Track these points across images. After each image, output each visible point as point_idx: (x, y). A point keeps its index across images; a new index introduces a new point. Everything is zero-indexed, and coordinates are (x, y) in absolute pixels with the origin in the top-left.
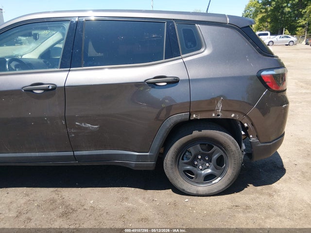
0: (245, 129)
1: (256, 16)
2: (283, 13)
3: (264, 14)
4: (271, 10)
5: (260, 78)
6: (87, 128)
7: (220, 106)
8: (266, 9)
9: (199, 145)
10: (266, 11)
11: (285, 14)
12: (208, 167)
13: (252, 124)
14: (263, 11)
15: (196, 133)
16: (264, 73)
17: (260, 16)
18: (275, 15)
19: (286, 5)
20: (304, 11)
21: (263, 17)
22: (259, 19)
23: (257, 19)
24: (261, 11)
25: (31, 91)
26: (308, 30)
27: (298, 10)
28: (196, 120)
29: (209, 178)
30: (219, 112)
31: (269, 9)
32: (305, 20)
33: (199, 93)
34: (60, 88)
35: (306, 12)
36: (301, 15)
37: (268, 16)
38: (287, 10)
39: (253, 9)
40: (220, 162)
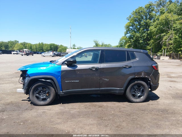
0: (150, 81)
1: (126, 44)
2: (139, 43)
3: (130, 43)
4: (133, 41)
5: (152, 66)
6: (106, 80)
7: (143, 74)
8: (131, 41)
9: (137, 86)
10: (131, 42)
11: (140, 44)
12: (139, 93)
13: (151, 79)
14: (130, 42)
15: (136, 82)
16: (153, 65)
17: (128, 44)
18: (136, 44)
19: (140, 39)
20: (149, 42)
21: (129, 45)
22: (128, 46)
23: (126, 45)
24: (128, 42)
25: (91, 69)
26: (152, 51)
27: (146, 42)
28: (136, 78)
29: (140, 97)
30: (143, 75)
31: (132, 41)
32: (150, 47)
33: (137, 70)
34: (100, 68)
35: (150, 43)
36: (148, 44)
37: (132, 44)
38: (141, 41)
39: (124, 41)
40: (143, 91)
